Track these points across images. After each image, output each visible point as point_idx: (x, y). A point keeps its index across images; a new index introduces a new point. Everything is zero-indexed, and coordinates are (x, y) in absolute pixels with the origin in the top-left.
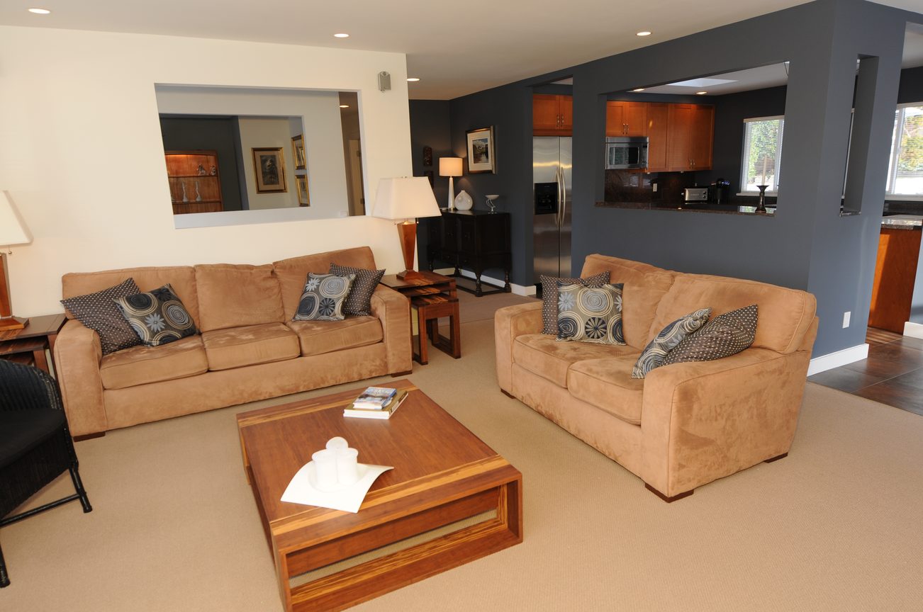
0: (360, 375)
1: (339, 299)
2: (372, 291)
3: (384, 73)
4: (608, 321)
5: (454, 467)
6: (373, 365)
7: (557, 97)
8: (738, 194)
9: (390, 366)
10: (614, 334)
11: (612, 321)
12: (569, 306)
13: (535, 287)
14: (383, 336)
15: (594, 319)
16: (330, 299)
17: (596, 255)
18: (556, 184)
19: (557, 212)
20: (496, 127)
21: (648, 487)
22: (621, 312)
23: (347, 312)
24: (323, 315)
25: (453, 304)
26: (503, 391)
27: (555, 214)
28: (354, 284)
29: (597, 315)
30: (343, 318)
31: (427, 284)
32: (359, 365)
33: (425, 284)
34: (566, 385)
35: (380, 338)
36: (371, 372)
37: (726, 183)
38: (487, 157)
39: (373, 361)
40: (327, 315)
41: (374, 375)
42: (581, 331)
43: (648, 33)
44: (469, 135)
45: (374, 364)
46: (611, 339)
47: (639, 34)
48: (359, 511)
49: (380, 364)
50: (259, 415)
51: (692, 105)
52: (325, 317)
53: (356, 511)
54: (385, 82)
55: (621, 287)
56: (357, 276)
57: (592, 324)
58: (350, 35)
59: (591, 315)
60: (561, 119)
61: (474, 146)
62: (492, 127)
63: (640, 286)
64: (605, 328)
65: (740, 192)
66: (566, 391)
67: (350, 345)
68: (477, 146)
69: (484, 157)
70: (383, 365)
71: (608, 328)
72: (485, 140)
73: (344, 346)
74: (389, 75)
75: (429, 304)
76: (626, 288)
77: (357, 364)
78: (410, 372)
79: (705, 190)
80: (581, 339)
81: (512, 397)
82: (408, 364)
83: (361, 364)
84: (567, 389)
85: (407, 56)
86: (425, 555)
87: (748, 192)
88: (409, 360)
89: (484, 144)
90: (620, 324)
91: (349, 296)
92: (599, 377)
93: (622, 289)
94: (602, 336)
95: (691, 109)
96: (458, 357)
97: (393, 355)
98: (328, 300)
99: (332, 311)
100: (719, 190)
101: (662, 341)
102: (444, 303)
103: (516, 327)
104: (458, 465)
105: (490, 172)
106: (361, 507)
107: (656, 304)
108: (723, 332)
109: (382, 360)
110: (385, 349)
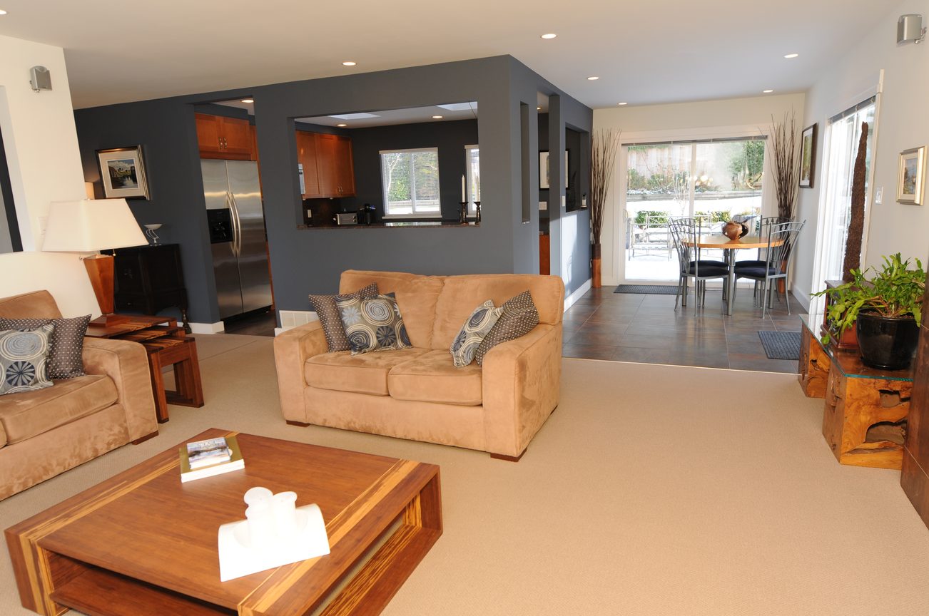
0: (96, 450)
1: (38, 360)
2: (80, 345)
3: (42, 68)
4: (394, 327)
5: (373, 483)
6: (110, 435)
7: (217, 117)
8: (383, 218)
9: (131, 432)
10: (402, 340)
11: (397, 327)
12: (356, 320)
13: (222, 322)
14: (119, 396)
15: (382, 327)
16: (24, 363)
17: (351, 271)
18: (228, 210)
19: (232, 240)
20: (145, 146)
21: (494, 456)
22: (402, 318)
23: (54, 376)
24: (16, 385)
25: (189, 344)
26: (289, 422)
27: (231, 243)
28: (53, 337)
29: (385, 324)
30: (51, 384)
31: (144, 327)
32: (92, 439)
33: (142, 327)
34: (388, 392)
35: (113, 399)
36: (109, 444)
37: (373, 208)
38: (135, 180)
39: (111, 430)
40: (23, 384)
41: (113, 447)
42: (373, 342)
43: (353, 64)
44: (100, 155)
45: (112, 433)
46: (400, 343)
47: (345, 64)
48: (331, 550)
49: (120, 432)
50: (46, 519)
51: (334, 137)
52: (20, 388)
53: (328, 552)
54: (42, 79)
55: (393, 295)
56: (55, 327)
57: (382, 333)
58: (8, 13)
59: (379, 324)
60: (224, 142)
61: (111, 169)
62: (139, 147)
63: (414, 291)
64: (394, 335)
65: (384, 216)
66: (389, 398)
67: (76, 416)
68: (117, 169)
69: (129, 182)
70: (123, 431)
71: (396, 334)
72: (132, 162)
73: (70, 418)
74: (48, 72)
75: (162, 348)
76: (398, 296)
77: (90, 438)
78: (156, 434)
79: (353, 216)
80: (375, 349)
81: (307, 425)
82: (153, 425)
83: (96, 437)
84: (389, 395)
85: (66, 51)
86: (372, 582)
87: (391, 215)
88: (154, 419)
89: (128, 167)
90: (403, 329)
91: (51, 355)
92: (429, 373)
93: (394, 297)
94: (392, 342)
95: (333, 140)
96: (202, 405)
97: (135, 416)
98: (20, 365)
99: (32, 377)
100: (368, 214)
101: (475, 330)
102: (179, 344)
103: (304, 350)
104: (376, 479)
105: (143, 198)
106: (330, 545)
107: (434, 306)
108: (530, 312)
109: (121, 425)
110: (123, 411)
